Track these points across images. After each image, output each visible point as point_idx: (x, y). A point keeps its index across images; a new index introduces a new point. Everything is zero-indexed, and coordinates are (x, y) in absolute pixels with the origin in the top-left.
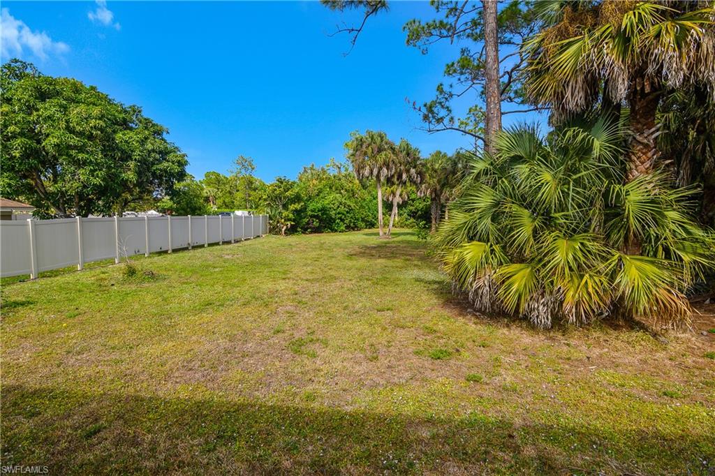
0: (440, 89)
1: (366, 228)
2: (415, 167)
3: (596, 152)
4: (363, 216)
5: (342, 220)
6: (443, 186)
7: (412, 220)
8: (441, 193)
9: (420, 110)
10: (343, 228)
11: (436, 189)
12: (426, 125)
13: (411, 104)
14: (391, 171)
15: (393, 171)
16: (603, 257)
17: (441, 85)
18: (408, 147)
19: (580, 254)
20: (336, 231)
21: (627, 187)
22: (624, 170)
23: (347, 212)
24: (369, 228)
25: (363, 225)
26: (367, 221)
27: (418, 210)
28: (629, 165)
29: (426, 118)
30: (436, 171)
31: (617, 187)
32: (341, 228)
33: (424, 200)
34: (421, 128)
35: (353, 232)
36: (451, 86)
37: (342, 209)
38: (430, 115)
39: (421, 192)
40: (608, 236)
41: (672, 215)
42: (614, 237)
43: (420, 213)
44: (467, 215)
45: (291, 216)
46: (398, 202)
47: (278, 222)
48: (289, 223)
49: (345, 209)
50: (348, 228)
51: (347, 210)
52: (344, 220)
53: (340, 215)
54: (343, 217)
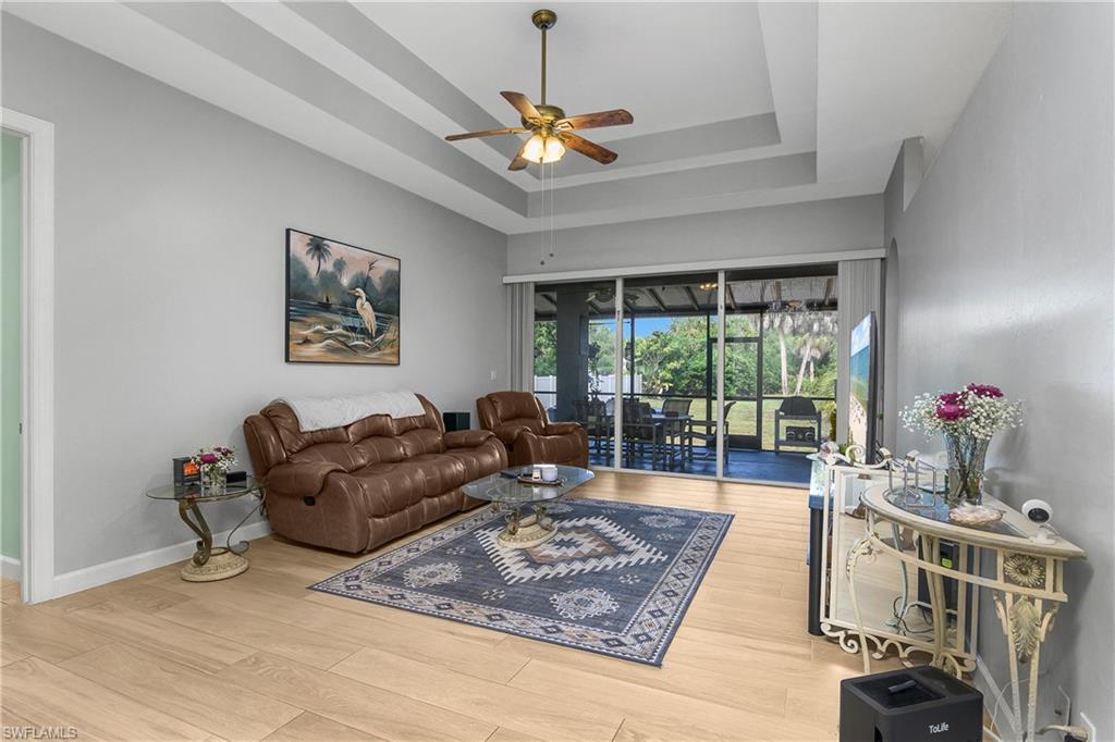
5: (733, 382)
10: (733, 391)
23: (740, 371)
45: (669, 376)
46: (813, 357)
47: (654, 384)
48: (666, 385)
49: (737, 367)
50: (740, 392)
51: (740, 368)
52: (735, 381)
53: (730, 375)
54: (734, 377)
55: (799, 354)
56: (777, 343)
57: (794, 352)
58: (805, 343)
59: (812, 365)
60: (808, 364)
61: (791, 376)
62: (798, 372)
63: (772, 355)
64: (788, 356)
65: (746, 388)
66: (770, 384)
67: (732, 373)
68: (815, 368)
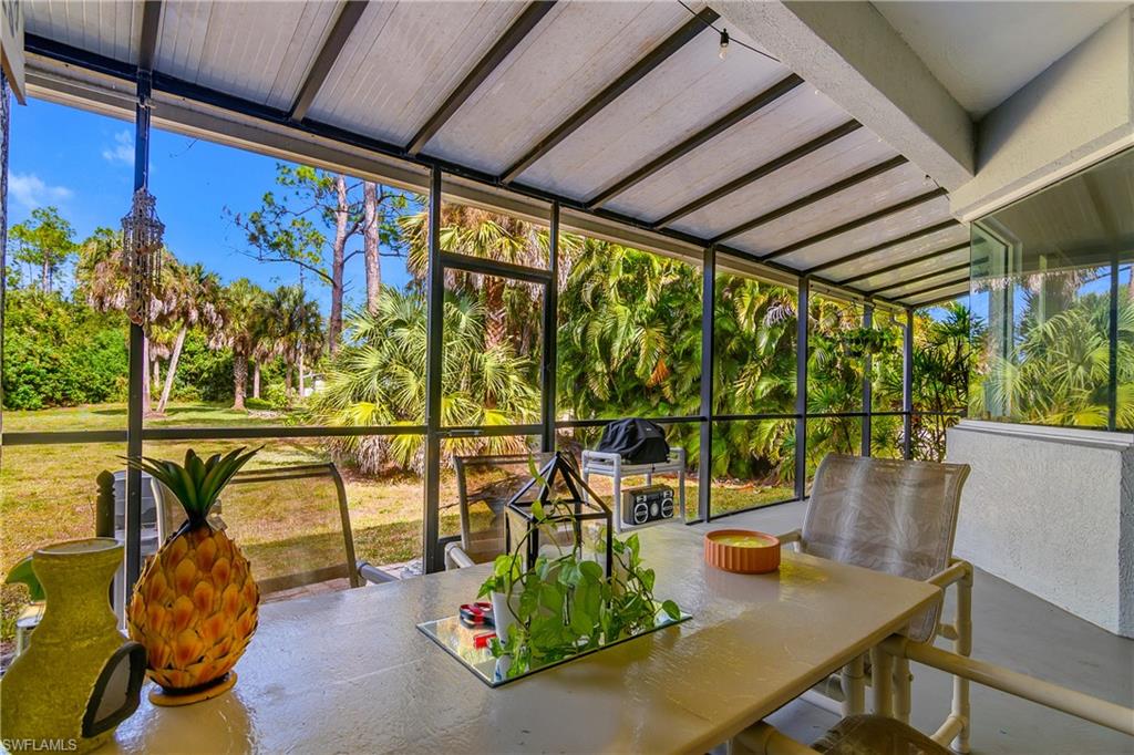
0: (268, 198)
1: (87, 402)
2: (213, 302)
3: (463, 325)
4: (80, 379)
5: (37, 387)
6: (258, 335)
7: (190, 387)
8: (255, 345)
9: (247, 228)
10: (36, 401)
11: (244, 338)
12: (254, 250)
13: (233, 218)
14: (169, 303)
15: (174, 304)
16: (471, 411)
17: (270, 194)
18: (200, 269)
19: (455, 408)
20: (18, 407)
21: (485, 355)
22: (483, 340)
23: (49, 371)
24: (94, 402)
25: (82, 395)
26: (89, 390)
27: (202, 372)
28: (487, 337)
29: (254, 239)
30: (244, 310)
31: (480, 355)
32: (35, 401)
33: (214, 355)
34: (247, 253)
35: (61, 410)
36: (285, 199)
37: (33, 364)
38: (261, 237)
39: (217, 340)
40: (473, 396)
41: (513, 378)
42: (478, 396)
43: (205, 375)
44: (352, 375)
49: (43, 364)
50: (49, 401)
51: (48, 366)
52: (40, 386)
53: (31, 376)
54: (38, 380)
65: (58, 395)
66: (92, 390)
67: (32, 373)
68: (161, 370)
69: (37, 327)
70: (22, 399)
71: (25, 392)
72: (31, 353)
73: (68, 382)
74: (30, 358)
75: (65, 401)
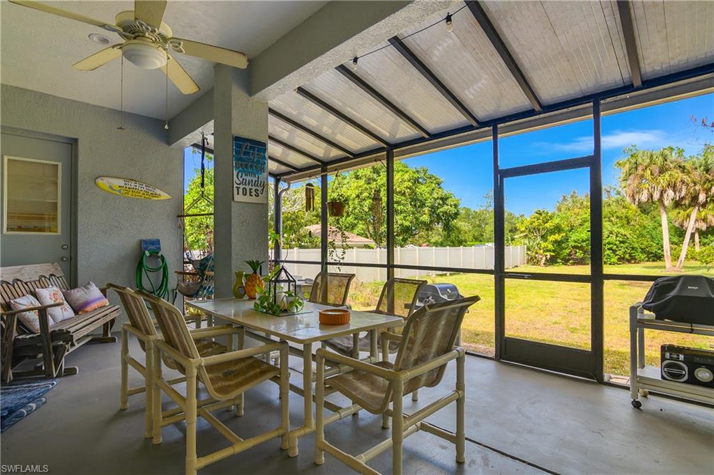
1: (648, 261)
4: (643, 246)
5: (614, 251)
10: (614, 259)
13: (700, 122)
15: (684, 192)
18: (706, 162)
23: (621, 242)
24: (653, 261)
25: (644, 256)
26: (649, 253)
32: (612, 260)
35: (630, 265)
45: (550, 247)
46: (697, 229)
47: (537, 253)
48: (548, 254)
49: (618, 238)
50: (622, 260)
51: (621, 239)
52: (616, 251)
53: (611, 246)
54: (615, 247)
55: (682, 226)
56: (658, 218)
57: (677, 225)
58: (689, 216)
59: (697, 236)
60: (693, 235)
61: (674, 246)
62: (682, 242)
63: (655, 228)
64: (670, 229)
65: (627, 256)
66: (652, 253)
67: (612, 244)
68: (700, 238)
69: (617, 217)
70: (607, 259)
71: (607, 254)
72: (611, 233)
73: (633, 248)
74: (611, 235)
75: (632, 260)
